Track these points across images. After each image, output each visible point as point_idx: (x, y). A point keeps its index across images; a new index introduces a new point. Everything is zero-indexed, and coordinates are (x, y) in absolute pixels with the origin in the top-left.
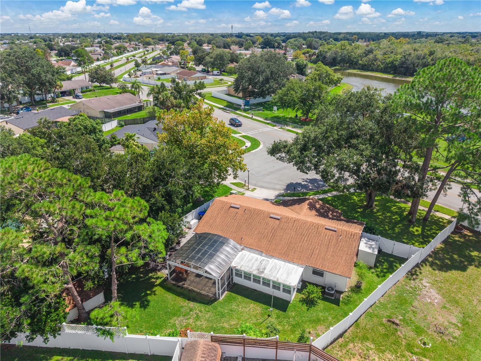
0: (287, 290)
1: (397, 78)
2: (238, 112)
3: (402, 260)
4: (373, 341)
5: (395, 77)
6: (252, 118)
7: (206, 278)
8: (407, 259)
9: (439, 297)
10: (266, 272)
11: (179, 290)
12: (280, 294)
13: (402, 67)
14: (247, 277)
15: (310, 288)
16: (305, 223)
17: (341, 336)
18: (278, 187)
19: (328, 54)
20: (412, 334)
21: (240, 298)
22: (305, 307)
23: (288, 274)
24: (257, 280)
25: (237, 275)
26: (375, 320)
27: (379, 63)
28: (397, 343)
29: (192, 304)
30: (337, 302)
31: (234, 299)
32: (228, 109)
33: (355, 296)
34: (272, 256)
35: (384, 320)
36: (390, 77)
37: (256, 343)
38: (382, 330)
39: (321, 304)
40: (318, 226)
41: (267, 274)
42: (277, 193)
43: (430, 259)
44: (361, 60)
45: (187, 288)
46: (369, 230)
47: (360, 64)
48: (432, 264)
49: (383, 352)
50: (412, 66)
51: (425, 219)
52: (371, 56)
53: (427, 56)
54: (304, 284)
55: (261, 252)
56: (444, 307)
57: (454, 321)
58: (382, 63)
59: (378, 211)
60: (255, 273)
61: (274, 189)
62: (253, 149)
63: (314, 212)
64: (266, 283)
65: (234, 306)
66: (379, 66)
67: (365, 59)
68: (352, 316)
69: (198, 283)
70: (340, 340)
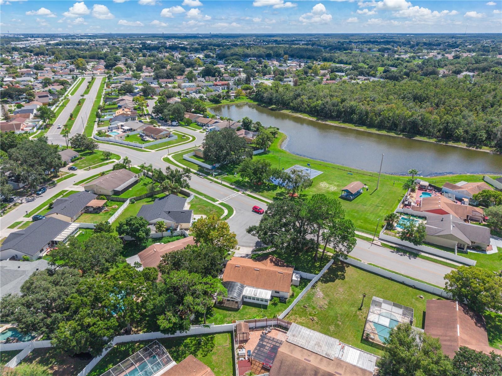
0: (266, 301)
1: (320, 121)
2: (209, 177)
3: (310, 280)
4: (298, 314)
5: (318, 120)
6: (221, 184)
7: (232, 301)
8: (311, 280)
9: (323, 295)
10: (257, 295)
11: (223, 307)
12: (264, 303)
13: (322, 112)
14: (250, 298)
15: (275, 298)
16: (270, 271)
17: (287, 314)
18: (251, 245)
19: (265, 95)
20: (311, 310)
21: (248, 307)
22: (273, 306)
23: (266, 294)
24: (254, 299)
25: (245, 298)
26: (299, 307)
27: (306, 106)
28: (306, 314)
29: (230, 312)
30: (285, 303)
31: (246, 308)
32: (201, 174)
33: (292, 299)
34: (259, 288)
35: (302, 307)
36: (314, 119)
37: (259, 321)
38: (301, 310)
39: (279, 304)
40: (275, 272)
41: (258, 296)
42: (251, 249)
43: (321, 278)
44: (292, 102)
45: (226, 307)
46: (296, 269)
47: (291, 106)
48: (322, 281)
49: (301, 317)
50: (329, 112)
51: (322, 258)
52: (299, 99)
53: (340, 104)
54: (272, 297)
55: (254, 287)
56: (324, 298)
57: (326, 303)
58: (308, 106)
59: (301, 256)
60: (253, 296)
61: (250, 247)
62: (230, 216)
63: (273, 264)
64: (258, 299)
65: (247, 310)
66: (306, 108)
67: (294, 101)
68: (290, 307)
69: (229, 304)
70: (287, 316)
